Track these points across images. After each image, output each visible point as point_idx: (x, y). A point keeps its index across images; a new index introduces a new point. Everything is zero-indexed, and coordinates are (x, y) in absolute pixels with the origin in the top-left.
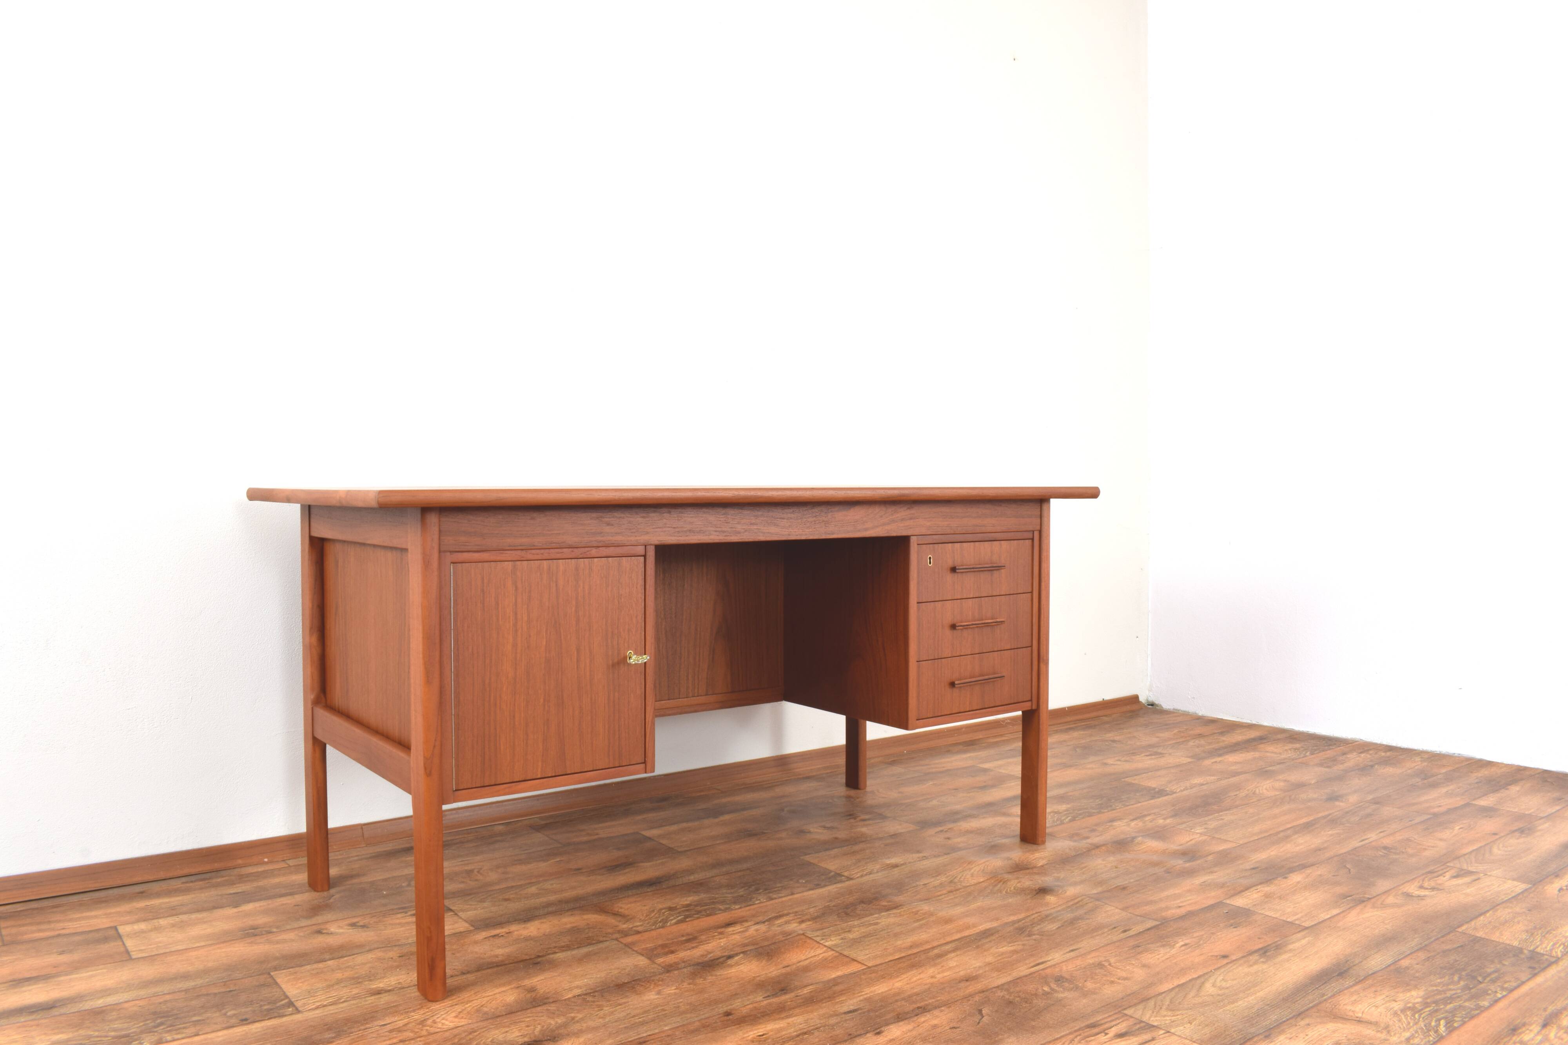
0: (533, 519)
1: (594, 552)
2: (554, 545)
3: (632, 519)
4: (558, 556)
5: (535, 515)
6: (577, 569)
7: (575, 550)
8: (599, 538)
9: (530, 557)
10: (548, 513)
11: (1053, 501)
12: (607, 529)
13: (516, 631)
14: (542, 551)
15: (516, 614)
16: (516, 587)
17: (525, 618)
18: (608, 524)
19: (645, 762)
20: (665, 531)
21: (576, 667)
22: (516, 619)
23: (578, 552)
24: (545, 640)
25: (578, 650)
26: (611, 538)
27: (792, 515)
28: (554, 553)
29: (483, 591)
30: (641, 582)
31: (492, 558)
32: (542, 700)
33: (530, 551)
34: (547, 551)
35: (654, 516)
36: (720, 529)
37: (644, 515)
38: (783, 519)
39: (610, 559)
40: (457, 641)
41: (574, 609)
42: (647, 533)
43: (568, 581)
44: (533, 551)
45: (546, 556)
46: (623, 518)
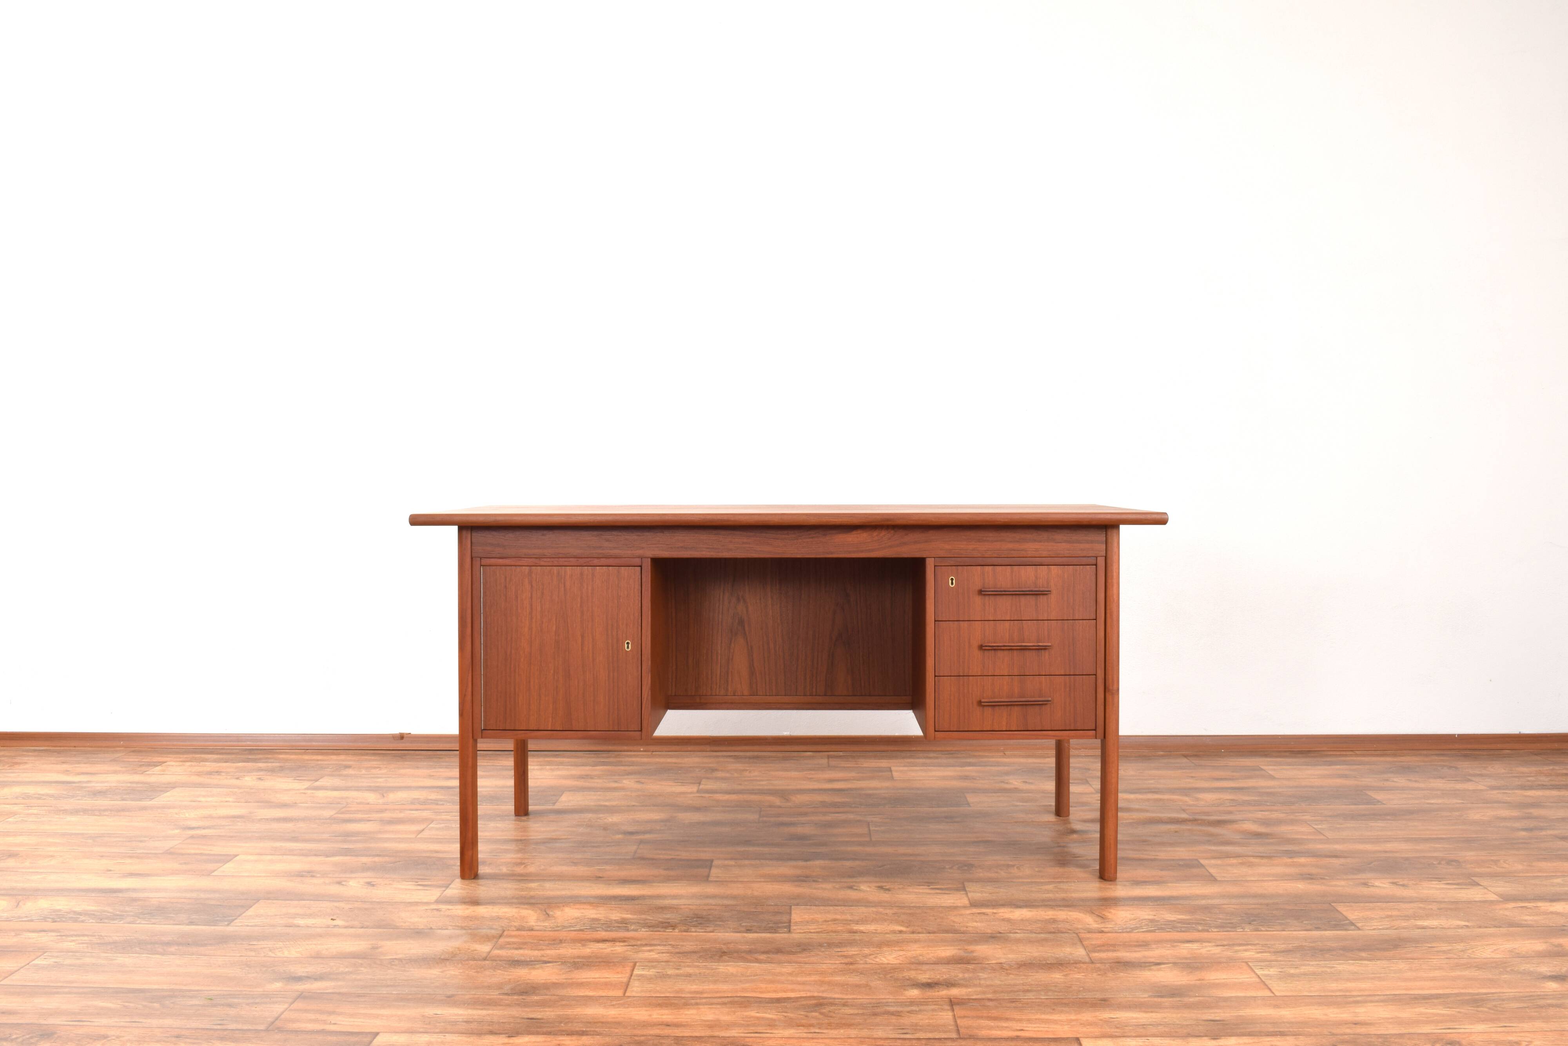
0: (543, 535)
1: (596, 562)
2: (561, 555)
3: (628, 537)
4: (566, 564)
5: (545, 532)
6: (582, 574)
7: (580, 560)
8: (600, 551)
9: (542, 563)
10: (556, 531)
11: (1123, 528)
12: (606, 544)
13: (532, 618)
14: (552, 559)
15: (531, 605)
16: (532, 586)
17: (539, 608)
18: (608, 540)
19: (641, 731)
20: (658, 547)
21: (580, 649)
22: (532, 609)
23: (581, 561)
24: (555, 626)
25: (583, 636)
26: (610, 551)
27: (787, 536)
28: (562, 561)
29: (506, 587)
30: (638, 587)
31: (513, 563)
32: (552, 672)
33: (543, 559)
34: (557, 559)
35: (648, 535)
36: (711, 547)
37: (639, 534)
38: (778, 539)
39: (611, 567)
40: (485, 622)
41: (579, 605)
42: (643, 548)
43: (574, 583)
44: (545, 560)
45: (556, 563)
46: (620, 536)
